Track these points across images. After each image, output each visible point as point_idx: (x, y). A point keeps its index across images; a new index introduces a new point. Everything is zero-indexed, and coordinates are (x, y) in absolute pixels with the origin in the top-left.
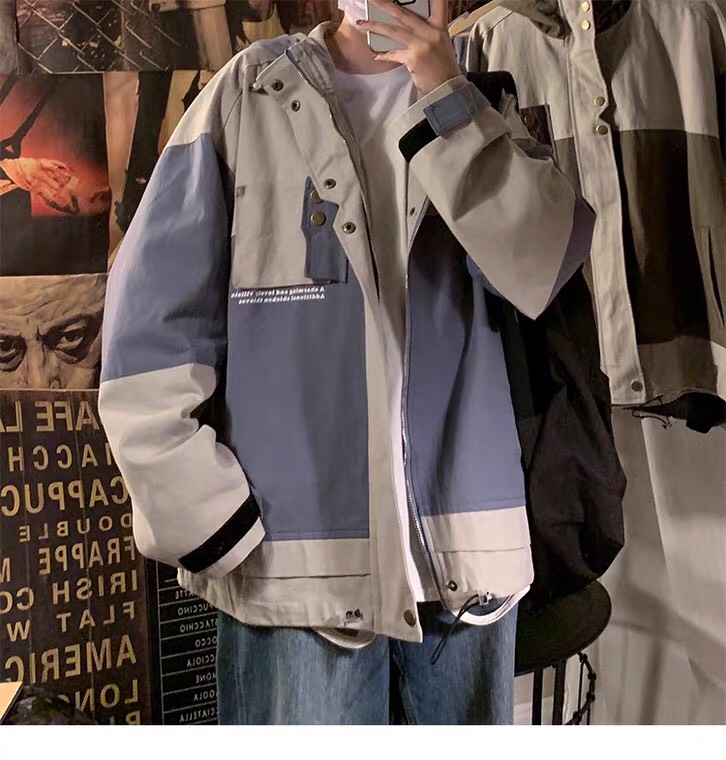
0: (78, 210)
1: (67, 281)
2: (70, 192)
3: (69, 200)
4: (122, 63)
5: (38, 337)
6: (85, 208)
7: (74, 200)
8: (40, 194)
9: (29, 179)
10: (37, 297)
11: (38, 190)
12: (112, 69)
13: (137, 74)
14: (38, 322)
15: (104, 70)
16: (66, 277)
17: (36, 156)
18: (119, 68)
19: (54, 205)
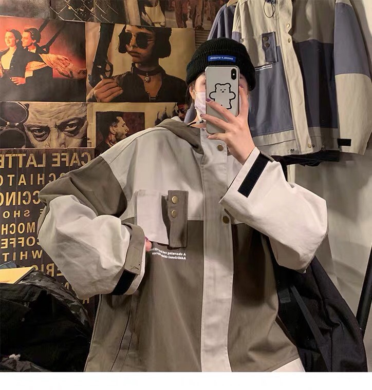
0: (73, 77)
1: (69, 104)
2: (70, 69)
3: (69, 73)
4: (94, 19)
5: (56, 126)
6: (76, 76)
7: (71, 72)
8: (57, 69)
9: (52, 62)
10: (55, 110)
11: (56, 67)
12: (89, 21)
13: (100, 24)
14: (56, 120)
15: (86, 21)
16: (68, 103)
17: (56, 54)
18: (92, 21)
19: (63, 74)
